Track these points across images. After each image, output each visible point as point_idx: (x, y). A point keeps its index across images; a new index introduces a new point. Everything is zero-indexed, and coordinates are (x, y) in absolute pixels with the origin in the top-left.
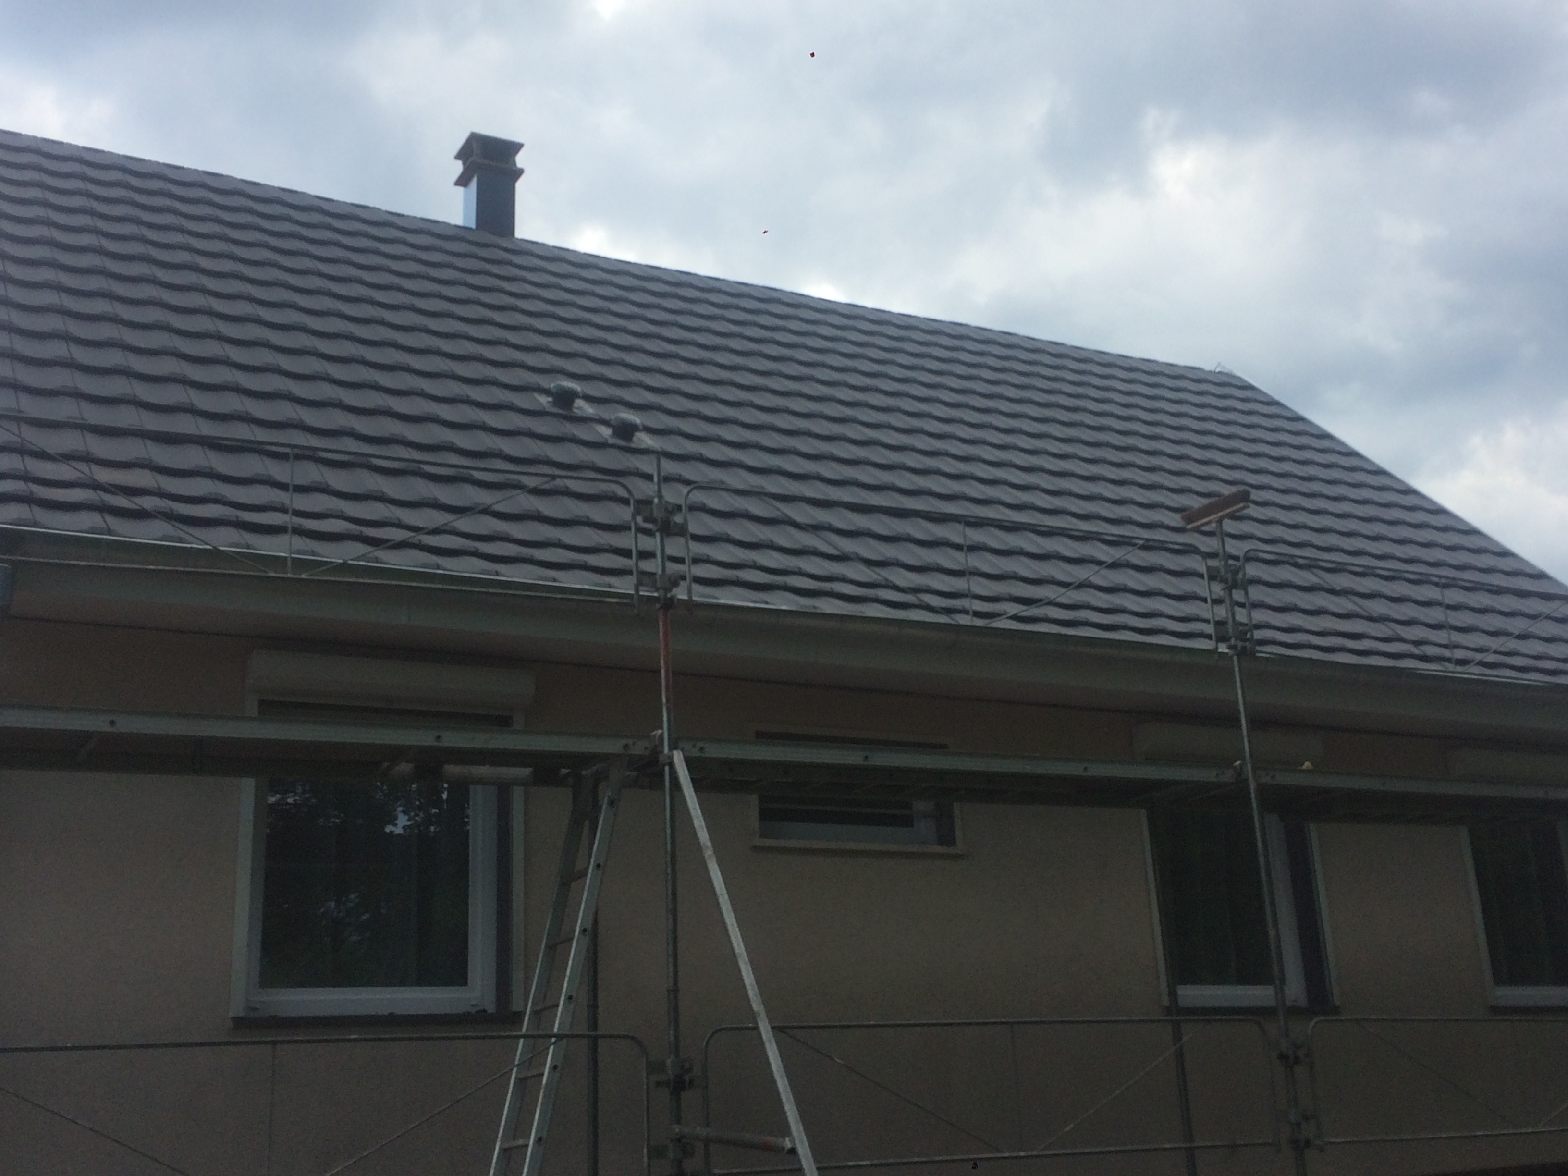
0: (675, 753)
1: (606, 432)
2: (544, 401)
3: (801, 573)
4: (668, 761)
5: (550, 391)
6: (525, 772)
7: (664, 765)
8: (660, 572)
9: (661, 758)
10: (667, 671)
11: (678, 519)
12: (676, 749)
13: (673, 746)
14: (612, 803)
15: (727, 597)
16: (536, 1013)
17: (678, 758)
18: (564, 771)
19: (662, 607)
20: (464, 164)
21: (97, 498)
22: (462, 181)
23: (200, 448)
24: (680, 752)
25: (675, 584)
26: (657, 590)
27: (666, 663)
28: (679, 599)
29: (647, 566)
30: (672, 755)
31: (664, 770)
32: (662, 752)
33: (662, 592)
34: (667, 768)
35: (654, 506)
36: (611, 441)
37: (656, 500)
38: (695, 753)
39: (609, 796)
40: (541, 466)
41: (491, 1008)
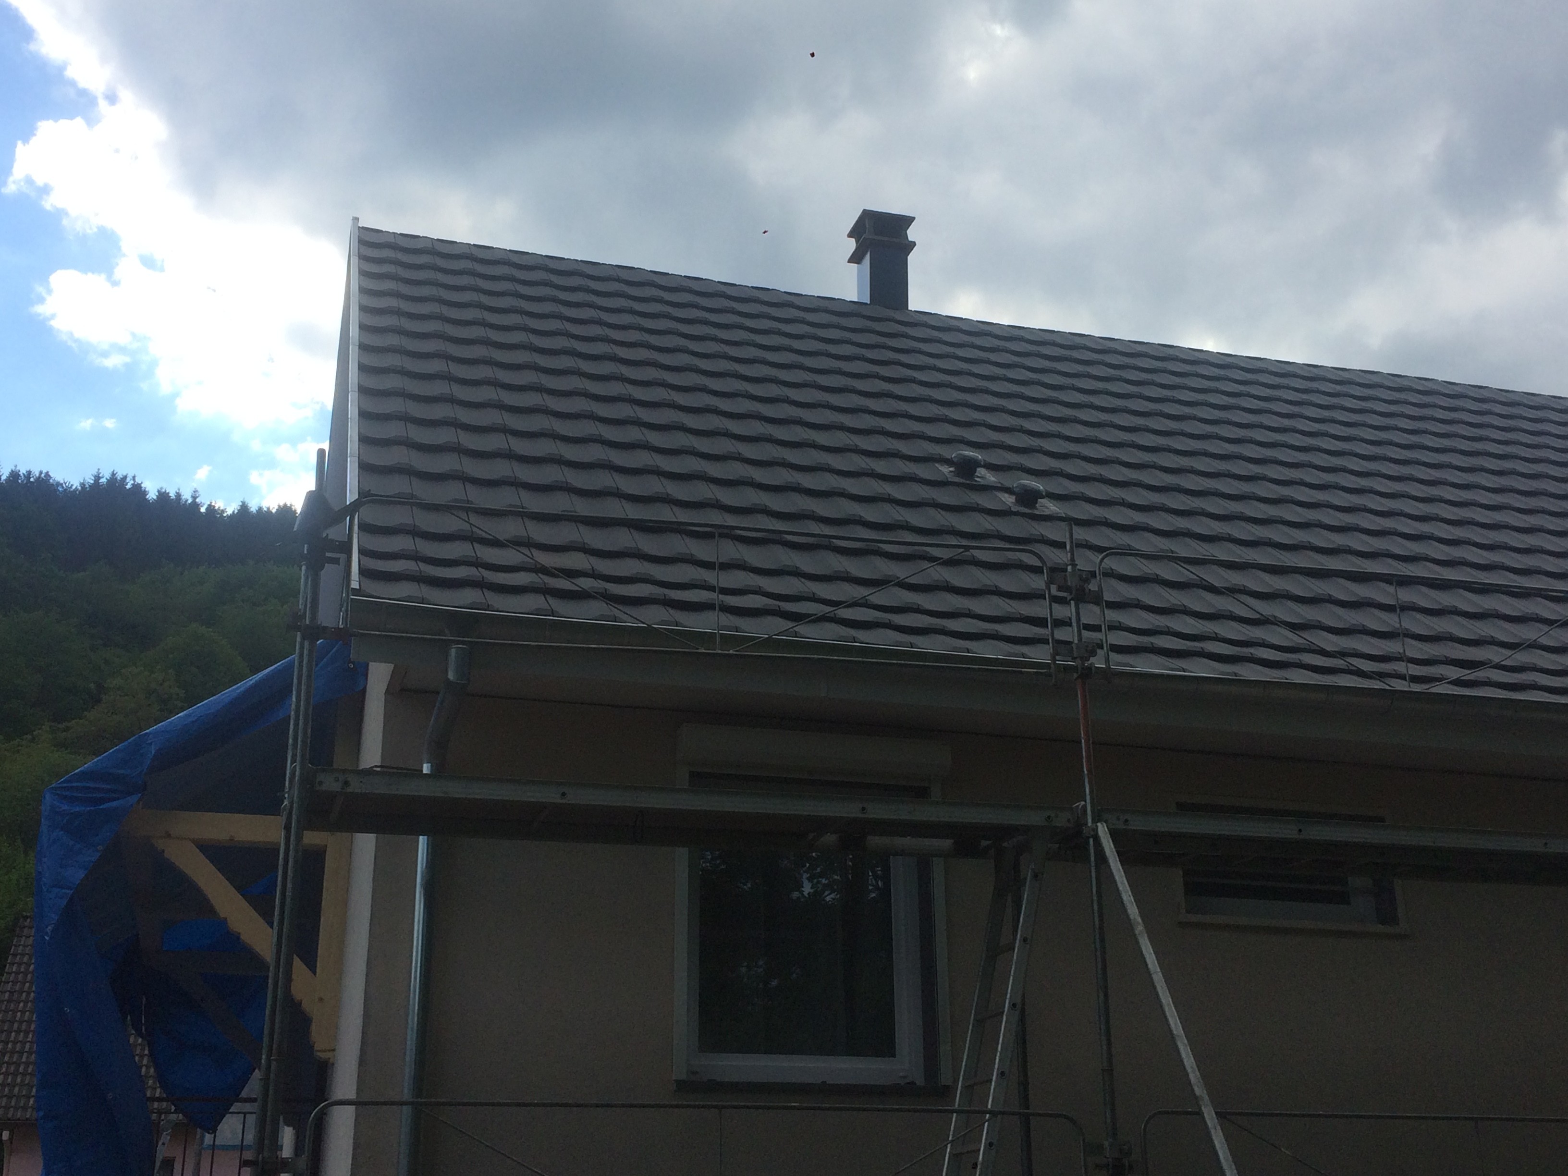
0: (1099, 824)
1: (1009, 500)
2: (946, 470)
3: (1216, 638)
4: (1092, 833)
5: (953, 461)
6: (947, 844)
7: (1089, 838)
8: (1076, 641)
9: (1085, 830)
10: (1087, 741)
11: (1093, 586)
12: (1099, 821)
13: (1097, 818)
14: (1035, 876)
15: (1144, 665)
16: (967, 1088)
17: (1102, 830)
18: (984, 843)
19: (1078, 678)
20: (857, 242)
21: (539, 580)
22: (856, 258)
23: (626, 529)
24: (1104, 824)
25: (1093, 653)
26: (1074, 659)
27: (1086, 734)
28: (1097, 668)
29: (1062, 634)
30: (1097, 826)
31: (1088, 844)
32: (1087, 824)
33: (1079, 661)
34: (1091, 841)
35: (1068, 574)
36: (1015, 509)
37: (1069, 568)
38: (1121, 826)
39: (1032, 869)
40: (947, 537)
41: (920, 1081)
